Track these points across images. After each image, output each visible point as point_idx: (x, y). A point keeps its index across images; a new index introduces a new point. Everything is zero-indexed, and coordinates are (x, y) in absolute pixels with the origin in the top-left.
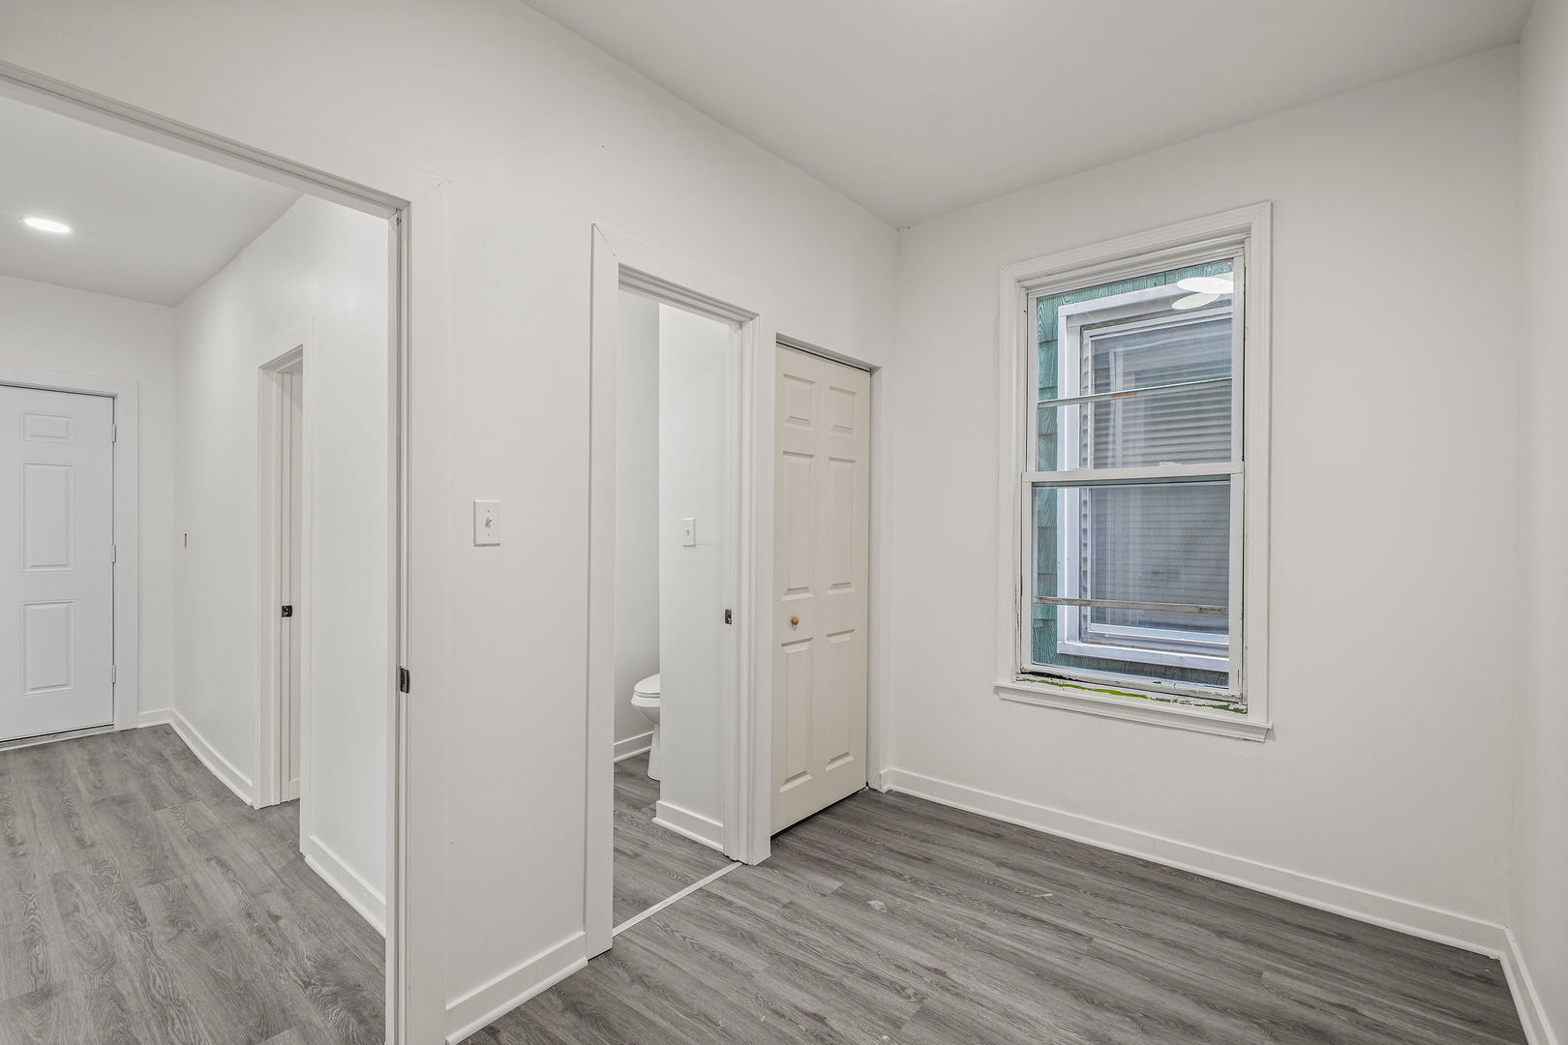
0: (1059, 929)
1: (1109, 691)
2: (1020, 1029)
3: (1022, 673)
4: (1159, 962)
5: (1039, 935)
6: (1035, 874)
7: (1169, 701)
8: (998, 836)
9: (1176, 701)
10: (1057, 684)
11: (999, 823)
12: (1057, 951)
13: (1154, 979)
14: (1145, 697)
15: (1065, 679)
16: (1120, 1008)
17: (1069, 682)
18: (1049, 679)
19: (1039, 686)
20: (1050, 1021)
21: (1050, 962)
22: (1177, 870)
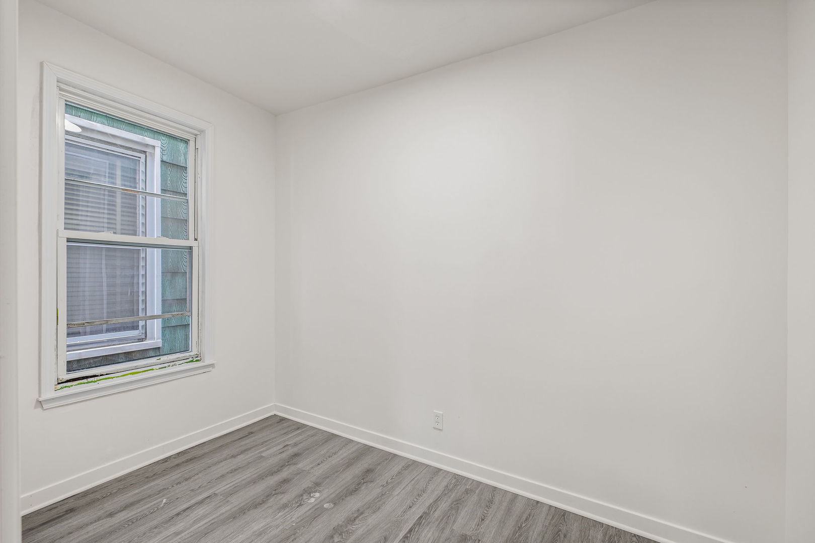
0: (201, 502)
1: (131, 374)
2: (270, 532)
3: (59, 384)
4: (243, 478)
5: (200, 511)
6: (139, 501)
7: (166, 367)
8: (71, 511)
9: (169, 366)
10: (92, 382)
11: (55, 506)
12: (217, 508)
13: (254, 482)
14: (152, 370)
15: (98, 376)
16: (268, 496)
17: (101, 377)
18: (85, 381)
19: (76, 388)
20: (268, 520)
21: (226, 512)
22: (178, 454)
